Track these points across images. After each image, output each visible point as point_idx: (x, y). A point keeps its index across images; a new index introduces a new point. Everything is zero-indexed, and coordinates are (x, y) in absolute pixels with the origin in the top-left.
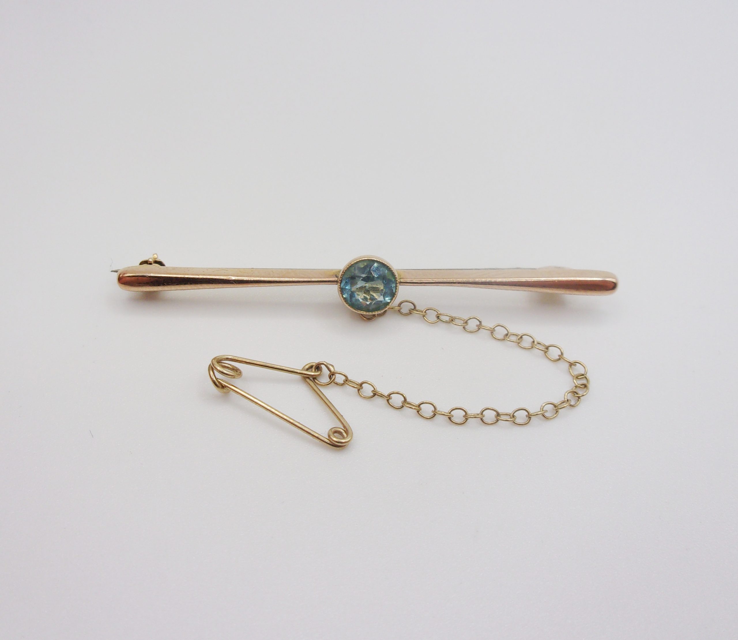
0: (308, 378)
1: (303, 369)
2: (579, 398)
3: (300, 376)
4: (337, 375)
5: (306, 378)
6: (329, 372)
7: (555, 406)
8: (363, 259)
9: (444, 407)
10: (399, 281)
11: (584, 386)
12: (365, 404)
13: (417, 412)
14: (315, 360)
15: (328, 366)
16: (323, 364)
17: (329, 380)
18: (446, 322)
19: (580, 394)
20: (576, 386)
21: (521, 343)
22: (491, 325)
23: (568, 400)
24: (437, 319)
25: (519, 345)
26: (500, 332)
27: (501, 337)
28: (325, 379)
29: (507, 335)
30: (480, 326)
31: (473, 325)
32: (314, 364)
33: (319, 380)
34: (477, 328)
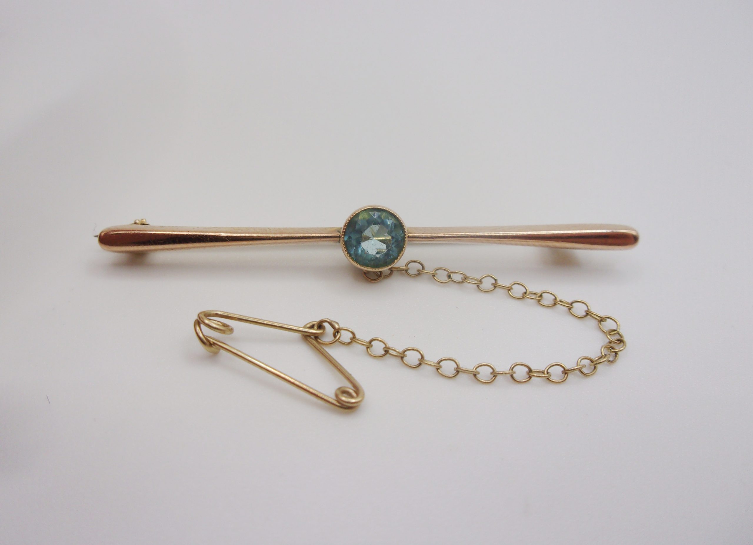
0: (309, 336)
1: (304, 327)
2: (616, 353)
3: (300, 334)
4: (342, 332)
5: (306, 337)
6: (333, 330)
7: (592, 361)
8: (368, 208)
9: (467, 364)
10: (408, 236)
11: (619, 341)
12: (375, 363)
13: (436, 369)
14: (317, 319)
15: (332, 323)
16: (326, 321)
17: (333, 338)
18: (458, 283)
19: (616, 349)
20: (610, 341)
21: (541, 301)
22: (507, 284)
23: (605, 355)
24: (447, 279)
25: (540, 303)
26: (518, 291)
27: (520, 295)
28: (328, 337)
29: (525, 293)
30: (495, 286)
31: (487, 284)
32: (316, 323)
33: (321, 339)
34: (493, 287)
